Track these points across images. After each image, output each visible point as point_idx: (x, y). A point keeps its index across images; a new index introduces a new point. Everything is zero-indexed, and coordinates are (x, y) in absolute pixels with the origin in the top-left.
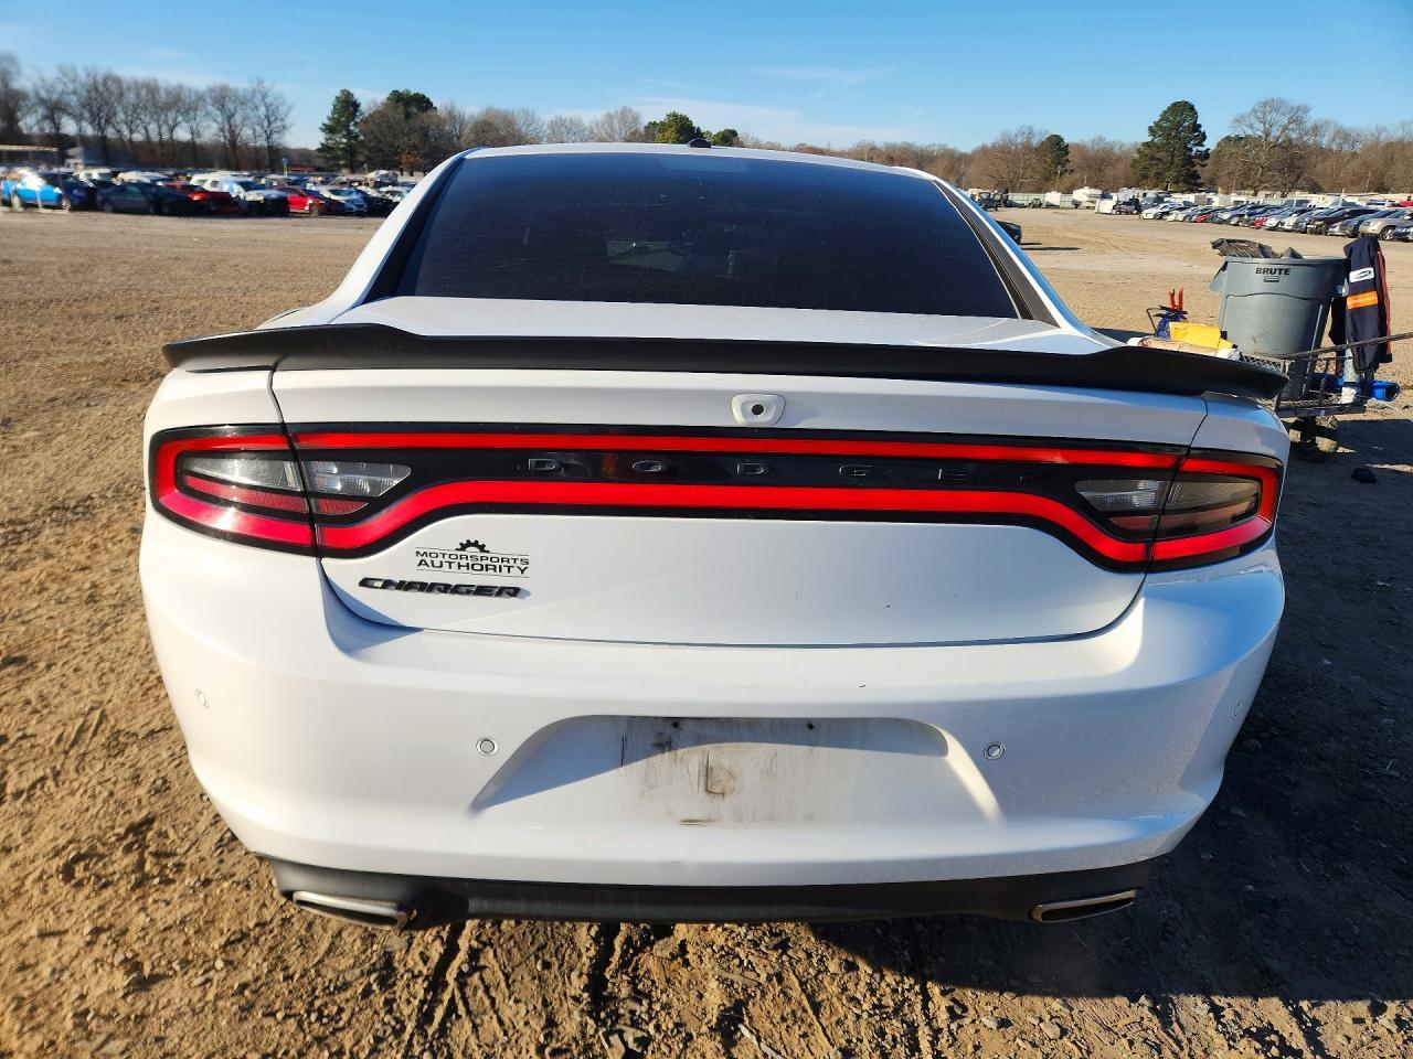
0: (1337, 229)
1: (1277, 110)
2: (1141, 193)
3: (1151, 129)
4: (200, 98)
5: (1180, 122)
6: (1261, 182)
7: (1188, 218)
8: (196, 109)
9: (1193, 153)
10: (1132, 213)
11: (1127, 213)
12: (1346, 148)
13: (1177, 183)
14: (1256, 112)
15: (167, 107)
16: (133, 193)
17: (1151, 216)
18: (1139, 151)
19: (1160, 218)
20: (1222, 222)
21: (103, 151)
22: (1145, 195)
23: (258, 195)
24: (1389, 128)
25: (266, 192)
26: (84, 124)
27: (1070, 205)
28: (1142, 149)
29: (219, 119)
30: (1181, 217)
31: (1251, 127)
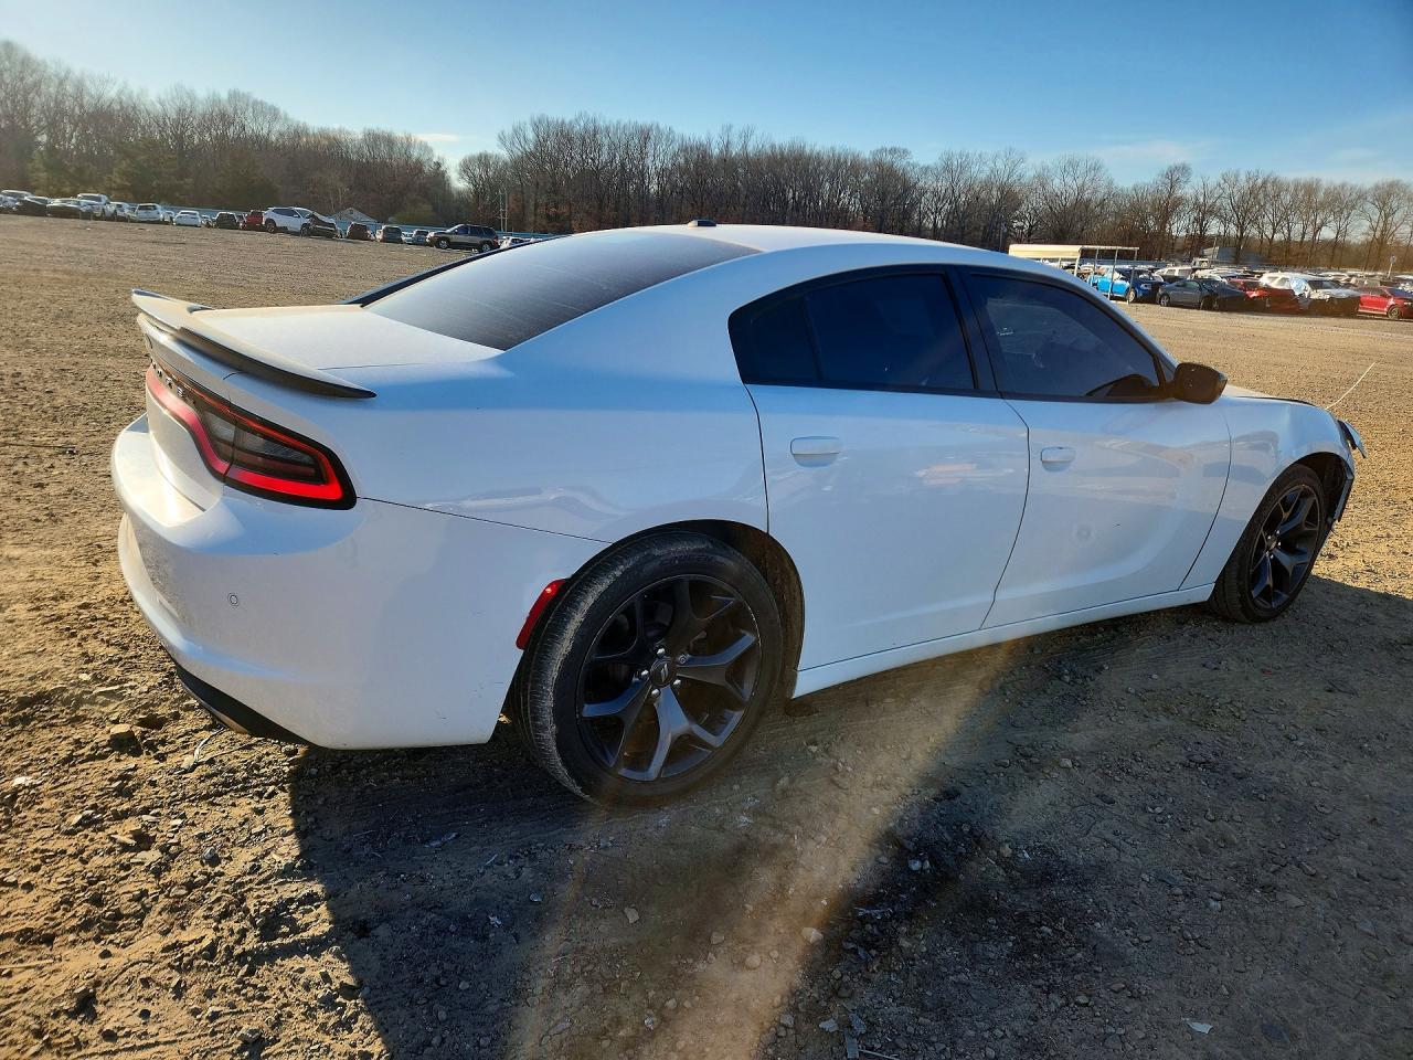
4: (1362, 196)
8: (1353, 207)
15: (1322, 206)
16: (1191, 289)
21: (1236, 251)
23: (1325, 293)
25: (1335, 292)
26: (1232, 226)
29: (1376, 218)
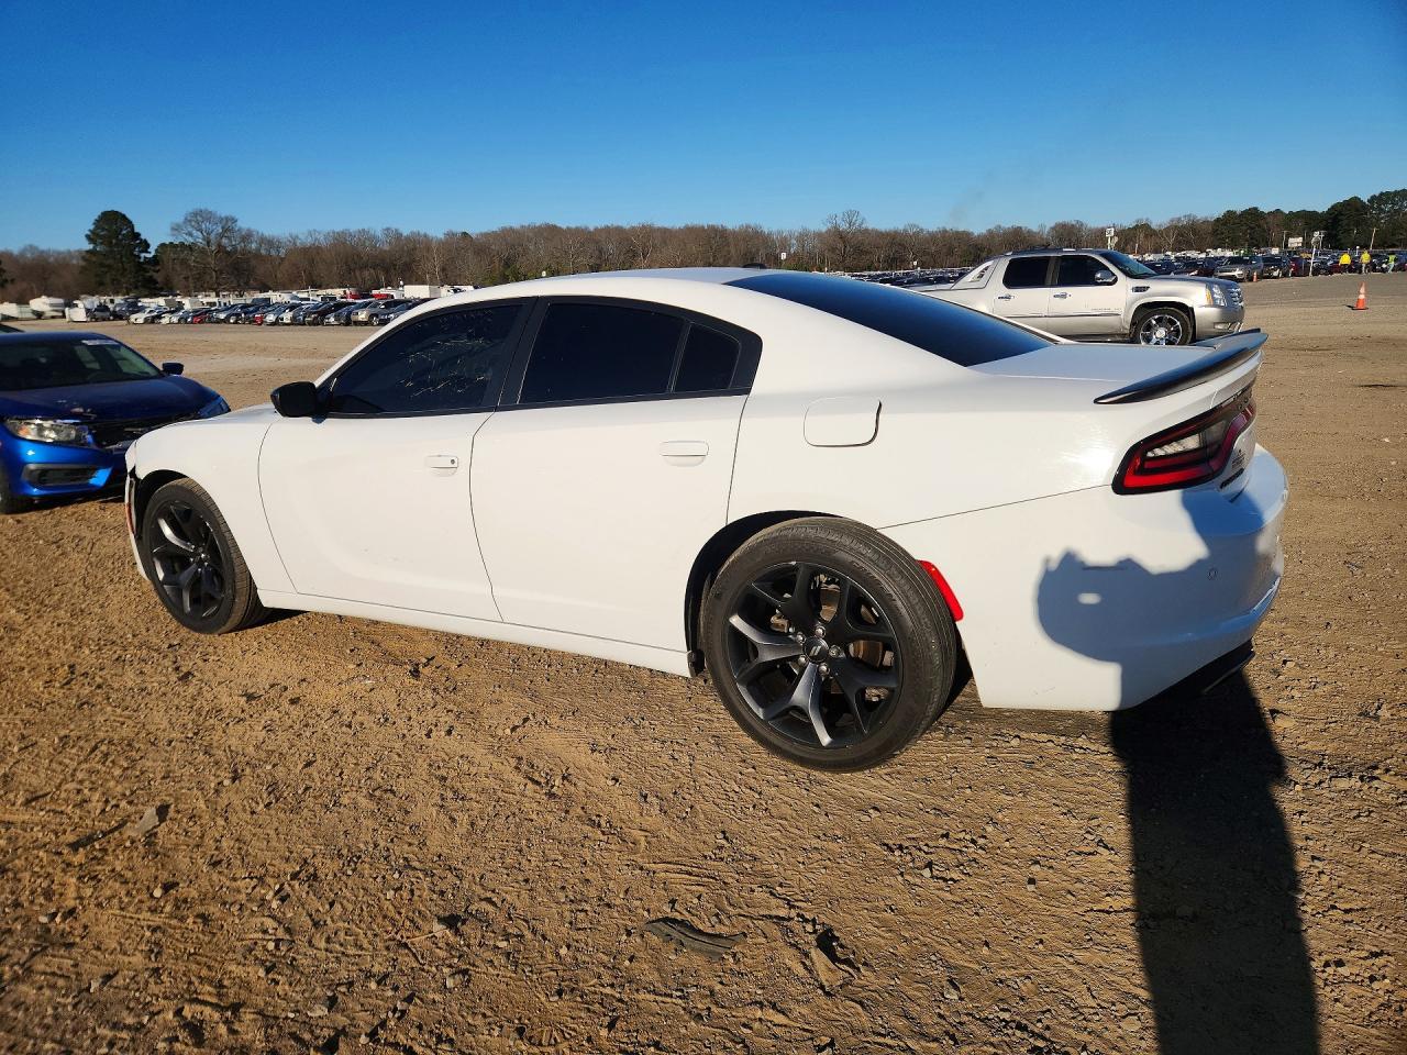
0: (332, 320)
1: (209, 220)
2: (107, 298)
3: (88, 237)
5: (114, 229)
6: (219, 284)
7: (183, 320)
9: (142, 260)
10: (109, 320)
11: (104, 320)
12: (273, 253)
13: (136, 288)
14: (190, 221)
17: (141, 321)
18: (83, 258)
19: (153, 322)
20: (219, 321)
22: (112, 301)
24: (300, 236)
27: (30, 315)
28: (88, 256)
30: (175, 320)
31: (190, 234)
